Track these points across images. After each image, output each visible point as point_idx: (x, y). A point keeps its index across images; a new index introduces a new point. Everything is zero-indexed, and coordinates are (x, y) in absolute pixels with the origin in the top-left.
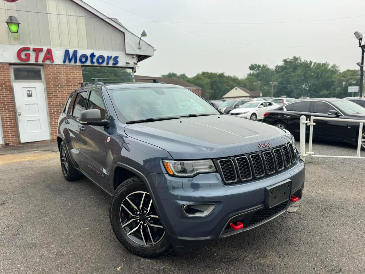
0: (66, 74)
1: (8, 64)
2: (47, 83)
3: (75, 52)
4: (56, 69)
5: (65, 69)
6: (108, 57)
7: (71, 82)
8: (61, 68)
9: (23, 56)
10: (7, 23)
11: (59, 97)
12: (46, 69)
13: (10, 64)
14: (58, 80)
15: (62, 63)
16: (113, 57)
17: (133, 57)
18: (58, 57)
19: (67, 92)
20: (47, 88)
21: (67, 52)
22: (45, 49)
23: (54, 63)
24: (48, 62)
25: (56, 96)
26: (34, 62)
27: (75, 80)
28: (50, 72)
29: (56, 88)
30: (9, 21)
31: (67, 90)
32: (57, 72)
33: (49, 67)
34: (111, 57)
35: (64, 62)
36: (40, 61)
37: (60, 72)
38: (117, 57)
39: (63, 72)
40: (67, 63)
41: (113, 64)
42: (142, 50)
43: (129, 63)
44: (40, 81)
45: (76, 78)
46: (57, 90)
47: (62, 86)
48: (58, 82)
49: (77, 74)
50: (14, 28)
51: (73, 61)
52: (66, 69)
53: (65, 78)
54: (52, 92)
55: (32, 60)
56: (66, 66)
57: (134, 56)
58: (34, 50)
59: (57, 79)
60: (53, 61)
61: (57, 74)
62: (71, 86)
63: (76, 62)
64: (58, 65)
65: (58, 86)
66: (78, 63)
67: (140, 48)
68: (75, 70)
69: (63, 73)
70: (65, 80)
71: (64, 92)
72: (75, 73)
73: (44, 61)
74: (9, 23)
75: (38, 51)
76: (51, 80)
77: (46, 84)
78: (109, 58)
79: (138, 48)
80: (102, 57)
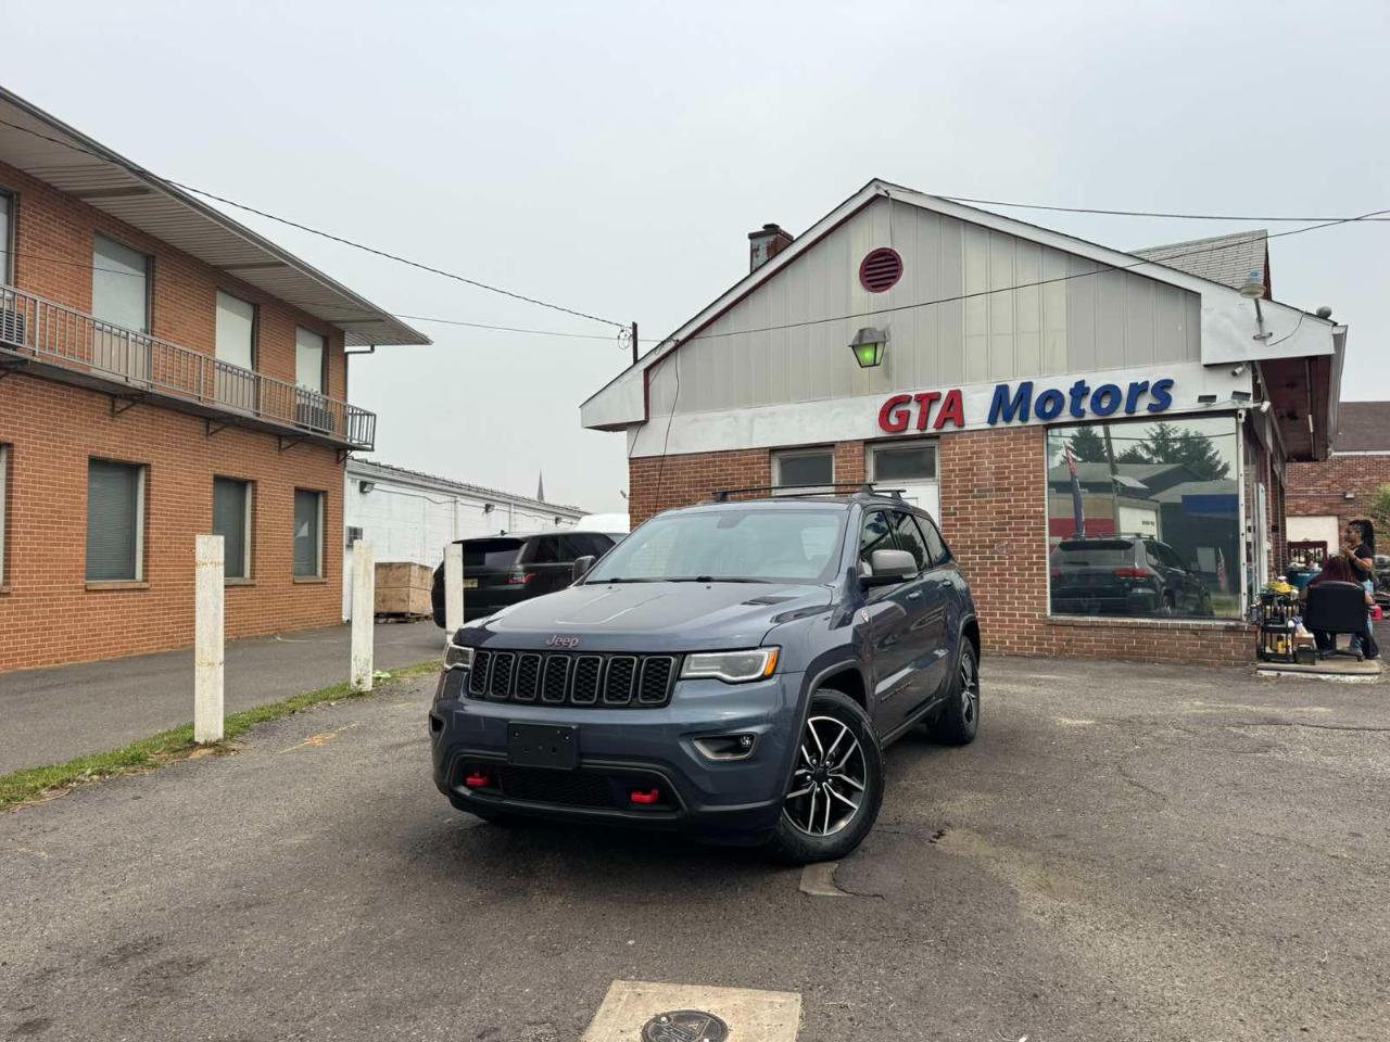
0: (996, 457)
1: (862, 443)
2: (945, 487)
3: (1026, 388)
4: (970, 444)
5: (995, 440)
6: (1133, 386)
7: (1009, 478)
8: (984, 441)
9: (894, 421)
10: (853, 347)
11: (973, 525)
12: (947, 447)
13: (868, 442)
14: (973, 475)
15: (988, 426)
16: (1152, 384)
17: (1234, 374)
18: (977, 410)
19: (994, 508)
20: (943, 498)
21: (1002, 392)
22: (945, 393)
23: (967, 428)
24: (950, 427)
25: (965, 521)
26: (917, 432)
27: (1022, 473)
28: (954, 454)
29: (967, 497)
30: (857, 343)
31: (997, 501)
32: (972, 453)
33: (952, 441)
34: (1146, 383)
35: (992, 419)
36: (931, 430)
37: (981, 452)
38: (1166, 385)
39: (987, 449)
40: (1001, 424)
41: (1151, 407)
42: (1270, 341)
43: (1213, 398)
44: (931, 479)
45: (1024, 466)
46: (969, 503)
47: (983, 493)
48: (971, 480)
49: (1027, 455)
50: (868, 355)
51: (1017, 415)
52: (999, 440)
53: (993, 466)
54: (956, 509)
55: (912, 430)
56: (1000, 431)
57: (1238, 370)
58: (920, 399)
59: (970, 473)
60: (961, 423)
61: (971, 458)
62: (1009, 489)
63: (1024, 418)
64: (975, 433)
65: (972, 491)
66: (1034, 420)
67: (1261, 338)
68: (1024, 441)
69: (987, 453)
70: (993, 474)
71: (985, 508)
72: (1021, 449)
73: (940, 424)
74: (857, 346)
75: (927, 400)
76: (956, 476)
77: (943, 487)
78: (1137, 390)
79: (1254, 338)
80: (1110, 391)
